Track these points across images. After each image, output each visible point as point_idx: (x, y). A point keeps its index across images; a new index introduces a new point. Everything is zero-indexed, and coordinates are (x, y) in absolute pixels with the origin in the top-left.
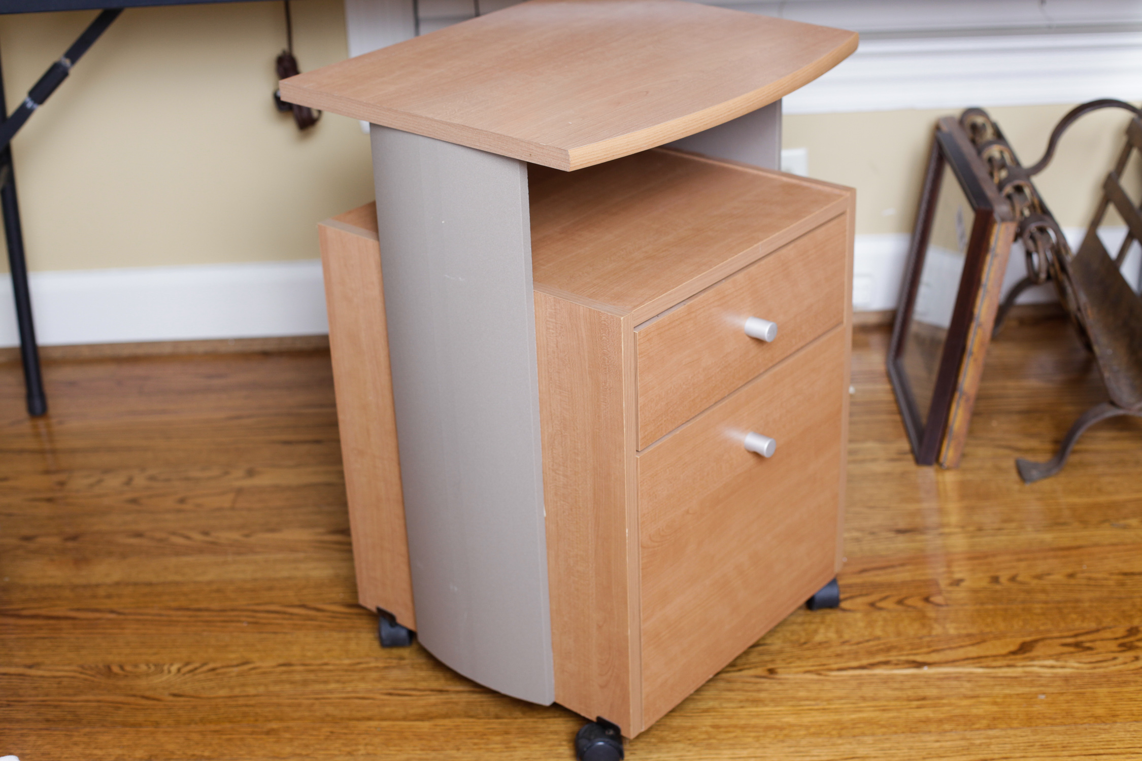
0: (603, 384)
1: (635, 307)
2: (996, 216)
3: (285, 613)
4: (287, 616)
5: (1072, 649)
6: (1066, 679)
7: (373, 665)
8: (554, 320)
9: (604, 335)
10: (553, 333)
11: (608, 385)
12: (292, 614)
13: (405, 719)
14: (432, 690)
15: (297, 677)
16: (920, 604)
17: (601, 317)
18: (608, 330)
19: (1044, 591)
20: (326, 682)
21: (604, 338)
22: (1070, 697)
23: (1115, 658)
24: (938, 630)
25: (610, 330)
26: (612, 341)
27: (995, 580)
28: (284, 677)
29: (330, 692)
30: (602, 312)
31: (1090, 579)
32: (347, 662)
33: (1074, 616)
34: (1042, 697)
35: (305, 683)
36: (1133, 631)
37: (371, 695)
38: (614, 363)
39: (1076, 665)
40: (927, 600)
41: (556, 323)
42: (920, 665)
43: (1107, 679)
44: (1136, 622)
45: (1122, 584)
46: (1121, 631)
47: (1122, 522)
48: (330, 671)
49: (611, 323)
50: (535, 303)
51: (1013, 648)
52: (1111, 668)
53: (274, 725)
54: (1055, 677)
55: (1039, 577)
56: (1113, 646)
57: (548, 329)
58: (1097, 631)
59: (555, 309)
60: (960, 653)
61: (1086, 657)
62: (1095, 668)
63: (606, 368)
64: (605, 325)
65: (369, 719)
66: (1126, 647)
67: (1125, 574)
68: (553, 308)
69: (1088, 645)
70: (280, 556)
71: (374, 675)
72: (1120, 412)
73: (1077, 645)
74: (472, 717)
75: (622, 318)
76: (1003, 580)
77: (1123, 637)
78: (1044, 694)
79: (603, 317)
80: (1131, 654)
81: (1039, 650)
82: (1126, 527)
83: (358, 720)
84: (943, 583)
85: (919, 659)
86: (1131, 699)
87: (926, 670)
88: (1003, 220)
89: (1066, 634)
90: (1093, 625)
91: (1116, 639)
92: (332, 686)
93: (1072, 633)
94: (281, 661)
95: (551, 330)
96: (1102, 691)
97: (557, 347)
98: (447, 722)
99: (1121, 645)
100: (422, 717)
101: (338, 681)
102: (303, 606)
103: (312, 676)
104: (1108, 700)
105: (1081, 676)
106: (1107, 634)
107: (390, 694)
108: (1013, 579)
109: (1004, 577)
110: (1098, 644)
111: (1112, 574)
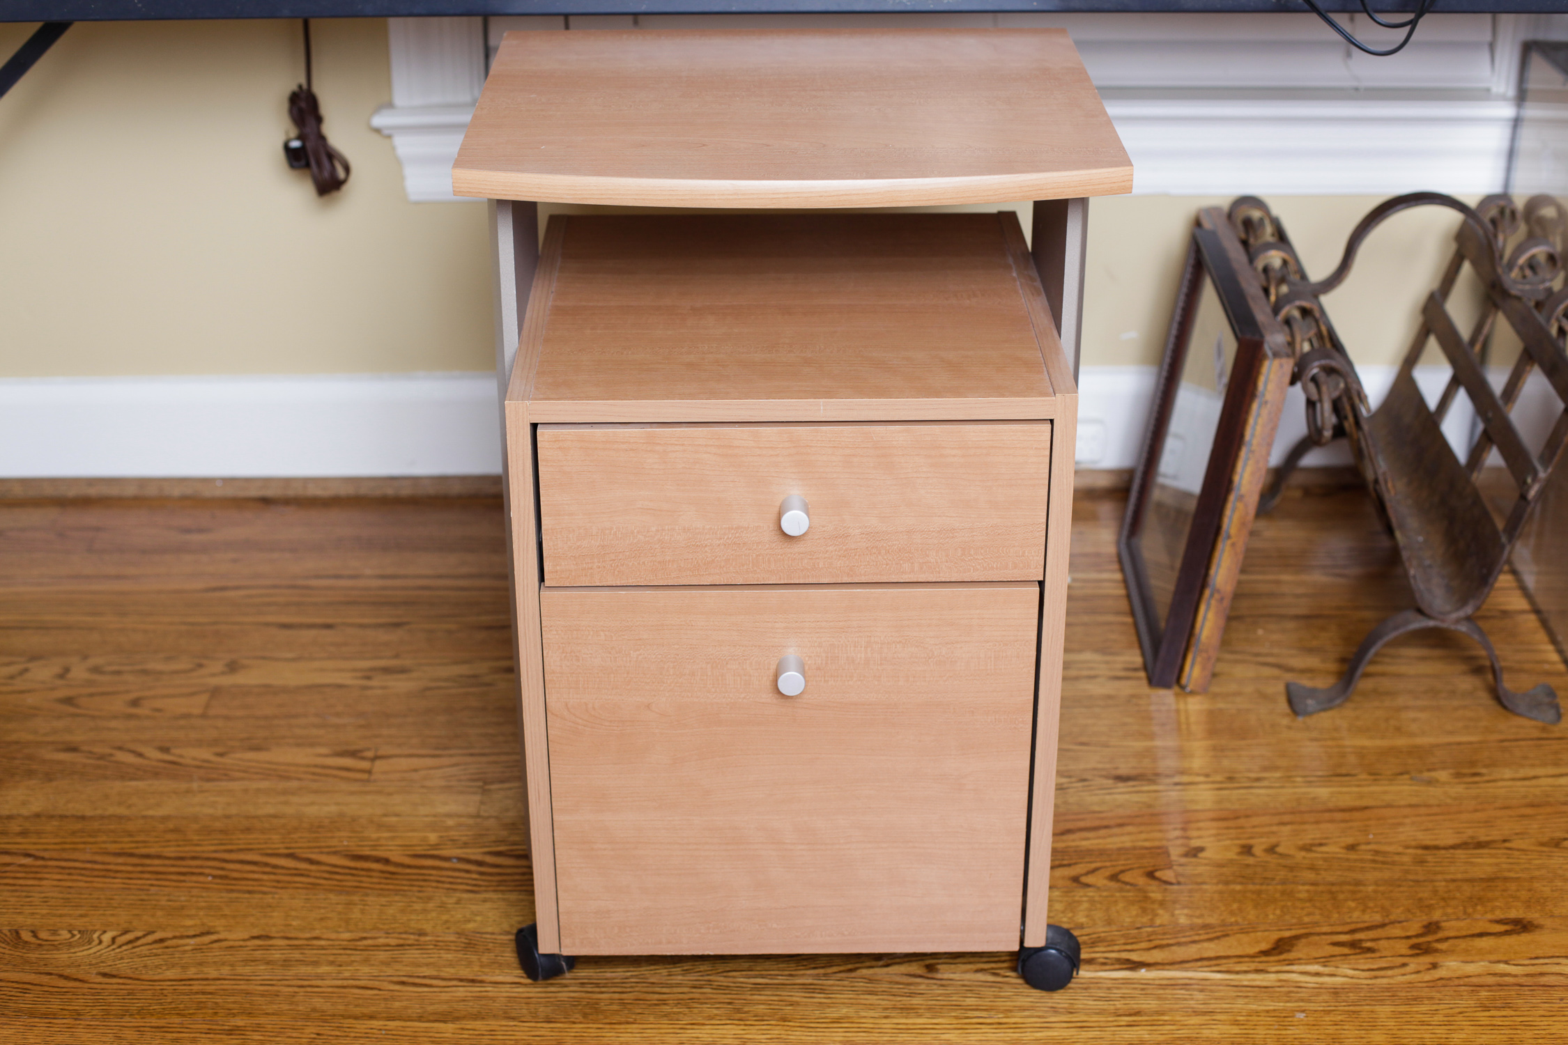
2: (1267, 349)
3: (266, 865)
4: (267, 869)
5: (1346, 950)
6: (1336, 992)
7: (382, 941)
12: (275, 867)
13: (420, 1019)
14: (461, 980)
15: (277, 955)
16: (1142, 881)
19: (1312, 868)
20: (315, 963)
22: (1340, 1018)
23: (1404, 965)
24: (1163, 917)
27: (1247, 850)
28: (258, 954)
29: (321, 977)
31: (1377, 852)
32: (347, 936)
33: (1352, 904)
34: (1302, 1016)
35: (286, 963)
36: (1432, 928)
37: (376, 984)
39: (1351, 972)
40: (1151, 875)
42: (1135, 966)
43: (1391, 993)
44: (1437, 915)
45: (1422, 862)
46: (1415, 927)
47: (1426, 775)
48: (323, 948)
51: (1264, 946)
52: (1398, 978)
53: (239, 1022)
54: (1321, 987)
55: (1307, 848)
56: (1402, 947)
58: (1383, 925)
60: (1192, 951)
61: (1364, 962)
62: (1376, 977)
65: (371, 1017)
66: (1421, 950)
67: (1426, 848)
69: (1369, 944)
70: (264, 785)
71: (382, 955)
72: (1431, 623)
73: (1353, 945)
74: (513, 1019)
76: (1257, 850)
77: (1417, 936)
78: (1303, 1011)
80: (1427, 959)
81: (1300, 951)
82: (1430, 782)
83: (356, 1018)
84: (1175, 852)
85: (1134, 957)
86: (1422, 1023)
87: (1143, 973)
88: (1276, 355)
89: (1339, 929)
90: (1377, 918)
91: (1408, 937)
92: (324, 969)
93: (1347, 928)
94: (255, 932)
96: (1384, 1010)
98: (478, 1024)
99: (1413, 947)
100: (444, 1018)
101: (332, 963)
102: (291, 856)
103: (296, 955)
104: (1391, 1023)
105: (1356, 988)
106: (1396, 931)
107: (403, 983)
108: (1271, 850)
109: (1259, 847)
110: (1383, 943)
111: (1407, 847)
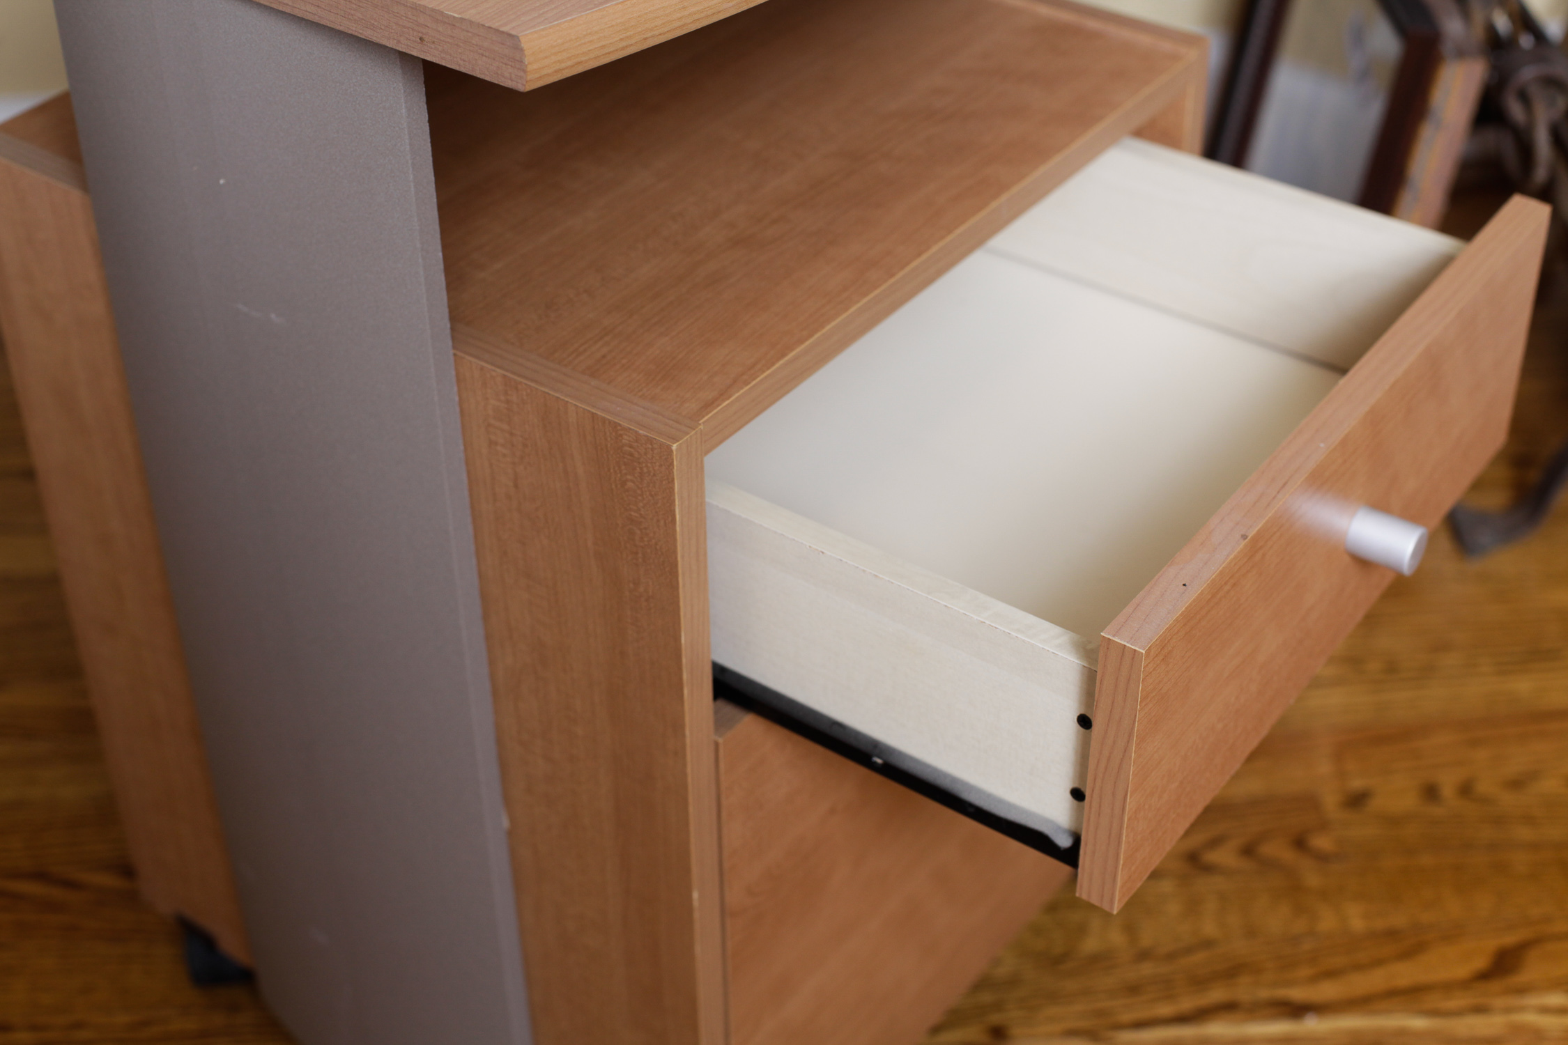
0: (631, 585)
1: (708, 406)
2: (1447, 47)
7: (175, 1026)
8: (506, 427)
9: (629, 477)
10: (504, 455)
11: (641, 589)
16: (1287, 855)
17: (621, 435)
18: (641, 468)
19: (1529, 820)
21: (630, 484)
24: (1327, 921)
25: (645, 470)
26: (651, 495)
27: (1431, 792)
30: (625, 424)
38: (656, 544)
40: (1300, 843)
41: (512, 434)
42: (1297, 1010)
49: (646, 454)
50: (458, 381)
51: (1480, 963)
55: (1516, 784)
57: (492, 443)
59: (508, 402)
60: (1375, 980)
63: (636, 553)
64: (631, 455)
68: (503, 398)
75: (674, 447)
76: (1448, 790)
79: (625, 437)
81: (1533, 970)
84: (1331, 801)
85: (1297, 994)
87: (1312, 1025)
88: (1461, 54)
95: (499, 448)
97: (516, 486)
108: (1466, 790)
109: (1448, 783)
